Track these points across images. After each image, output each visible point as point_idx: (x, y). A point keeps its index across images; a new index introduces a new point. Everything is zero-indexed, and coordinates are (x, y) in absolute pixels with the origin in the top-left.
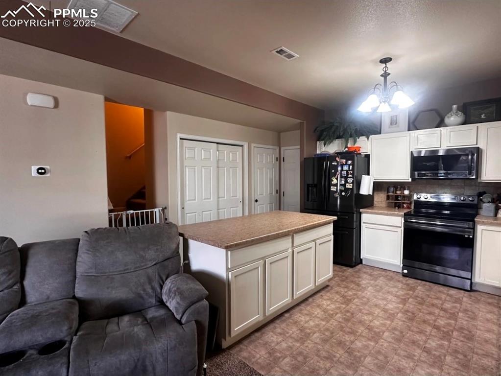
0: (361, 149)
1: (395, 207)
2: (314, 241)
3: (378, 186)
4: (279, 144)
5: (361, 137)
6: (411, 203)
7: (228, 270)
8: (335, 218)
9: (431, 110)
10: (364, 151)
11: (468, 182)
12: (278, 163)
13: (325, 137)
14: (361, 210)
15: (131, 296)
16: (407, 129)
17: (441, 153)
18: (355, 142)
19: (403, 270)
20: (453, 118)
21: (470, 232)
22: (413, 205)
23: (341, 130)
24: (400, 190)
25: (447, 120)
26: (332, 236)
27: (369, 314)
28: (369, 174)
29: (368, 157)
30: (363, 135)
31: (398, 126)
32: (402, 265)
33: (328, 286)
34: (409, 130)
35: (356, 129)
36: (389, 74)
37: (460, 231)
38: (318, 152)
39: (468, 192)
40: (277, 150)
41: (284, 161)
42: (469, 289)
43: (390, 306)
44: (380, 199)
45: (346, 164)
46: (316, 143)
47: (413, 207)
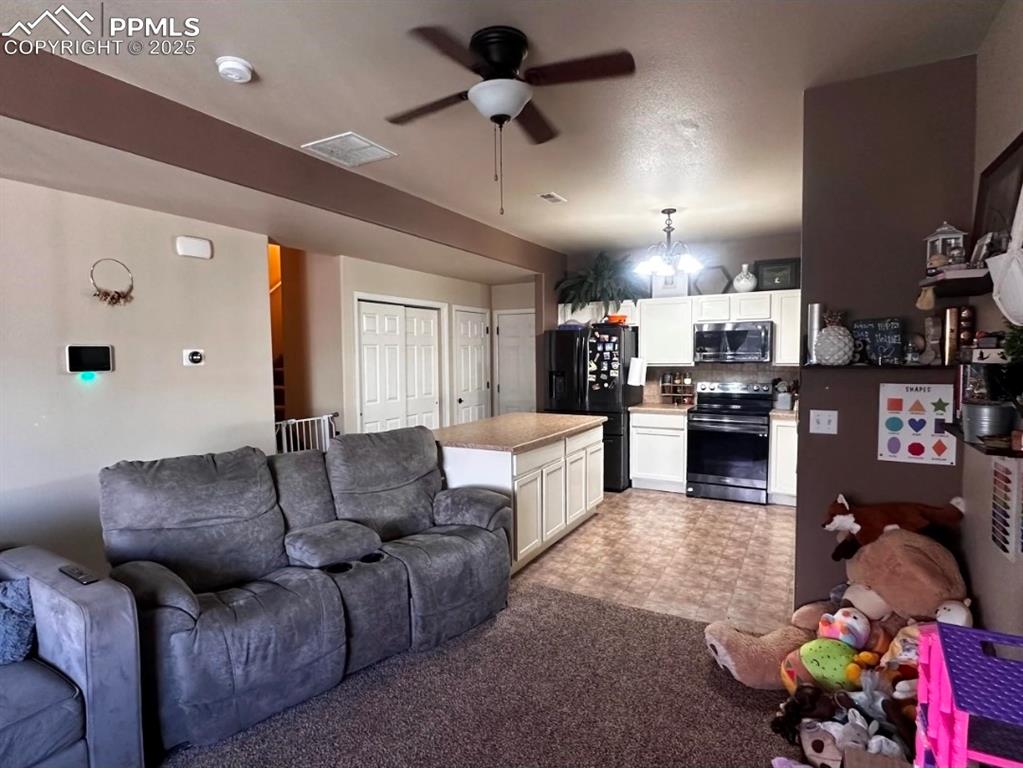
0: (627, 320)
1: (674, 402)
2: (584, 449)
3: (652, 373)
4: (489, 304)
5: (625, 301)
6: (693, 397)
7: (514, 478)
8: (605, 419)
9: (718, 267)
10: (630, 322)
11: (761, 366)
12: (488, 336)
13: (574, 298)
14: (630, 409)
15: (404, 515)
16: (687, 293)
17: (728, 328)
18: (618, 308)
19: (687, 487)
20: (744, 282)
21: (764, 430)
22: (696, 399)
23: (599, 289)
24: (680, 378)
25: (737, 284)
26: (603, 444)
27: (626, 574)
28: (637, 356)
29: (635, 330)
30: (627, 298)
31: (675, 287)
32: (685, 482)
33: (596, 514)
34: (689, 294)
35: (620, 290)
36: (673, 229)
37: (754, 430)
38: (560, 322)
39: (762, 379)
40: (488, 315)
41: (498, 333)
42: (764, 502)
43: (668, 542)
44: (652, 392)
45: (609, 342)
46: (557, 308)
47: (696, 402)
